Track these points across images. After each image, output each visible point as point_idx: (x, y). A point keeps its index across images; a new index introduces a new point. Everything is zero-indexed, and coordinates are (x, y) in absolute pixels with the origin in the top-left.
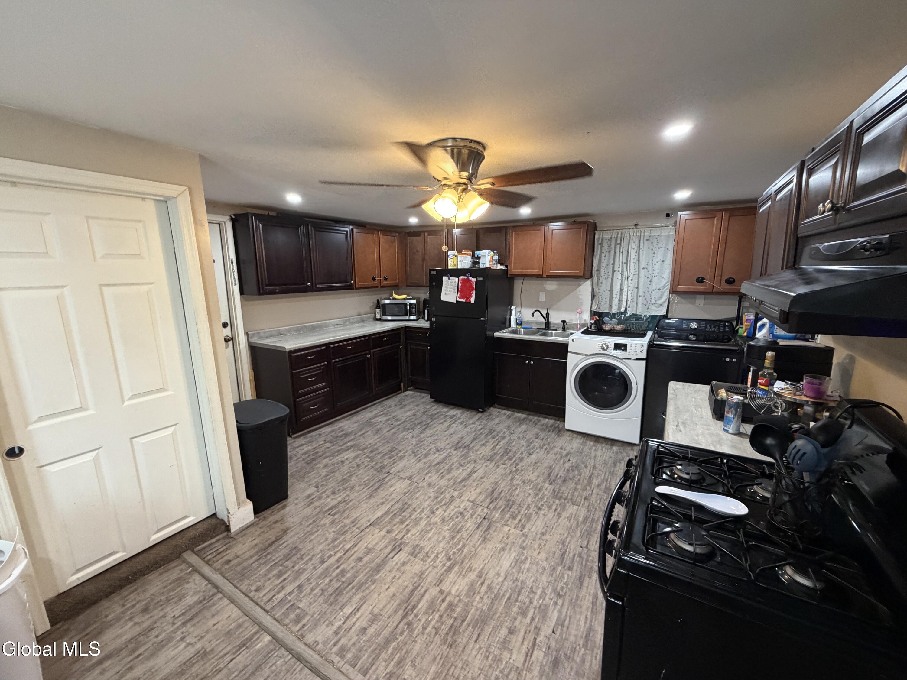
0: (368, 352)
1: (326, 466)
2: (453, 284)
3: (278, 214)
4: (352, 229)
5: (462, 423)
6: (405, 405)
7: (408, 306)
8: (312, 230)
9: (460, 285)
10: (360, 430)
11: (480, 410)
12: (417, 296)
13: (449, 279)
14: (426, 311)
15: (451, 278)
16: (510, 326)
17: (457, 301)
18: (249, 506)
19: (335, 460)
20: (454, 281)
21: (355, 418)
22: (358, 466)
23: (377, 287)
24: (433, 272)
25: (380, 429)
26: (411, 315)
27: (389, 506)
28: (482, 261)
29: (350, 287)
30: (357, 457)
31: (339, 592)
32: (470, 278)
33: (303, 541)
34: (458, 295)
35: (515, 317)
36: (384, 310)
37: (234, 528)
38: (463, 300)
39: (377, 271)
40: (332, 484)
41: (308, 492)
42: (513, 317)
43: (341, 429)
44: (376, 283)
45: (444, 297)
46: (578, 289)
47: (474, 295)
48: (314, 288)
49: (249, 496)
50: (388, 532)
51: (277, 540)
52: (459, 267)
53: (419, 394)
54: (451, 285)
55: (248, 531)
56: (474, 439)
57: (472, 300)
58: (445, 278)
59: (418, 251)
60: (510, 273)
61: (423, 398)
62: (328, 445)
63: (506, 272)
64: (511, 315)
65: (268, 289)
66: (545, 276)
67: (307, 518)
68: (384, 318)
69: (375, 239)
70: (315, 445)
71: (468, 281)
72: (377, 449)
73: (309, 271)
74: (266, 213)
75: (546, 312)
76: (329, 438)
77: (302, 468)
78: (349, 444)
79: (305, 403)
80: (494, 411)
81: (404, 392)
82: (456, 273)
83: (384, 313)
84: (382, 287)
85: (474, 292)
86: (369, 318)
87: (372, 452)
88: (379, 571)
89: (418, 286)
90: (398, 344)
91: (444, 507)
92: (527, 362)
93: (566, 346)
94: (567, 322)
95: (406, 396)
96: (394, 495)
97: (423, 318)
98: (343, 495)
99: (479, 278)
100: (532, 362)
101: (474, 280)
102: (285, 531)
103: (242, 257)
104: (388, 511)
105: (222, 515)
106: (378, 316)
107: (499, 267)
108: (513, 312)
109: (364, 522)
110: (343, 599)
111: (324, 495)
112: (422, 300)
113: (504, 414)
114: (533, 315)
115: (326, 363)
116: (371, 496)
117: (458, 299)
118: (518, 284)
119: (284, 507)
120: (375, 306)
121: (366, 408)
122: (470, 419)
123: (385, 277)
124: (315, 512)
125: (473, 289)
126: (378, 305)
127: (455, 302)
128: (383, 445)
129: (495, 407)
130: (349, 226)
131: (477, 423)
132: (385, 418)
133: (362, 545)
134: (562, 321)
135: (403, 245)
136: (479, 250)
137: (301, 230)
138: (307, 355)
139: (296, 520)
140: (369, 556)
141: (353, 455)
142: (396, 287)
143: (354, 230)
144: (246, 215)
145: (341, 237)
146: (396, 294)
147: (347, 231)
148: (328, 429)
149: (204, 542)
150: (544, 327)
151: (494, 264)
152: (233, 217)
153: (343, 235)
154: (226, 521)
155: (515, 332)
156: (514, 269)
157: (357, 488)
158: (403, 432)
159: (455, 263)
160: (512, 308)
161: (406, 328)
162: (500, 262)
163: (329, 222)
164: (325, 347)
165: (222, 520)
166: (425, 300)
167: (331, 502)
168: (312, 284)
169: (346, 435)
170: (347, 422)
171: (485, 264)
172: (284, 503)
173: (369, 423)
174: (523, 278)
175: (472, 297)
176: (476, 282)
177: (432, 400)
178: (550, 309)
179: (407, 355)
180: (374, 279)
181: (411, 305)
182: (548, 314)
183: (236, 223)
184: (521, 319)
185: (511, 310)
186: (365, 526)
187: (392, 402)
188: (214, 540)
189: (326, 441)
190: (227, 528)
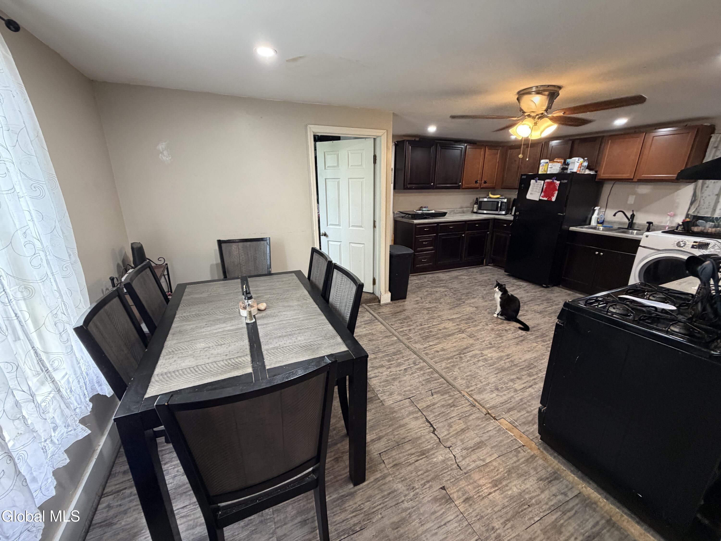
0: (463, 232)
1: (427, 291)
2: (539, 186)
3: (420, 139)
4: (466, 146)
5: (525, 290)
6: (484, 273)
7: (500, 204)
8: (439, 148)
9: (545, 186)
10: (450, 280)
11: (544, 285)
12: (509, 196)
13: (536, 182)
14: (514, 208)
15: (538, 181)
16: (590, 224)
17: (540, 200)
18: (389, 294)
19: (433, 290)
20: (540, 184)
21: (448, 274)
22: (446, 295)
23: (477, 188)
24: (523, 177)
25: (463, 282)
26: (500, 210)
27: (461, 315)
28: (570, 167)
29: (458, 188)
30: (446, 291)
31: (427, 337)
32: (555, 181)
33: (413, 315)
34: (542, 195)
35: (597, 217)
36: (481, 205)
37: (382, 302)
38: (545, 199)
39: (479, 176)
40: (429, 299)
41: (417, 299)
42: (595, 216)
43: (438, 277)
44: (478, 185)
45: (529, 196)
46: (676, 193)
47: (555, 195)
48: (435, 187)
49: (390, 290)
50: (457, 325)
51: (400, 312)
52: (548, 173)
53: (496, 269)
54: (537, 187)
55: (388, 305)
56: (532, 300)
57: (554, 199)
58: (532, 182)
59: (515, 161)
60: (598, 177)
61: (499, 271)
62: (429, 283)
63: (594, 176)
64: (593, 214)
65: (409, 186)
66: (635, 180)
67: (415, 308)
68: (480, 211)
69: (482, 153)
70: (422, 281)
71: (553, 183)
72: (458, 290)
73: (434, 175)
74: (413, 139)
75: (632, 213)
76: (431, 280)
77: (414, 289)
78: (442, 285)
79: (420, 256)
80: (556, 289)
81: (485, 266)
82: (544, 177)
83: (479, 208)
84: (481, 188)
85: (556, 192)
86: (468, 211)
87: (455, 291)
88: (449, 337)
89: (510, 188)
90: (487, 230)
91: (496, 325)
92: (597, 253)
93: (639, 241)
94: (654, 224)
95: (486, 268)
96: (465, 312)
97: (511, 214)
98: (435, 305)
99: (562, 181)
100: (602, 254)
101: (558, 182)
102: (404, 310)
103: (397, 167)
104: (460, 317)
105: (377, 294)
106: (475, 210)
107: (587, 172)
108: (596, 212)
109: (445, 318)
110: (428, 340)
111: (425, 302)
112: (512, 200)
113: (566, 292)
114: (615, 215)
115: (435, 235)
116: (450, 309)
117: (541, 198)
118: (606, 188)
119: (404, 302)
120: (475, 202)
121: (456, 270)
122: (533, 289)
123: (485, 181)
124: (420, 307)
125: (556, 190)
126: (477, 202)
127: (538, 200)
128: (463, 289)
129: (559, 287)
130: (464, 144)
131: (538, 293)
132: (468, 277)
133: (442, 326)
134: (648, 223)
135: (504, 156)
136: (570, 158)
137: (433, 149)
138: (425, 228)
139: (410, 307)
140: (444, 330)
141: (444, 290)
142: (493, 190)
143: (468, 147)
144: (403, 141)
145: (457, 152)
146: (491, 194)
147: (462, 148)
148: (430, 276)
149: (370, 303)
150: (626, 227)
151: (583, 169)
152: (396, 143)
153: (459, 151)
154: (379, 297)
155: (595, 228)
156: (604, 174)
157: (443, 304)
158: (479, 286)
159: (546, 169)
160: (596, 208)
161: (495, 219)
162: (589, 168)
163: (451, 142)
164: (436, 225)
165: (378, 297)
166: (515, 200)
167: (428, 306)
168: (434, 184)
169: (441, 280)
170: (442, 275)
171: (572, 169)
172: (404, 300)
173: (456, 277)
174: (613, 182)
175: (553, 196)
176: (560, 184)
177: (507, 273)
178: (637, 211)
179: (492, 240)
180: (476, 182)
181: (502, 203)
182: (633, 216)
183: (397, 147)
184: (603, 218)
185: (594, 210)
186: (445, 319)
187: (475, 270)
188: (374, 304)
189: (428, 281)
190: (379, 301)
